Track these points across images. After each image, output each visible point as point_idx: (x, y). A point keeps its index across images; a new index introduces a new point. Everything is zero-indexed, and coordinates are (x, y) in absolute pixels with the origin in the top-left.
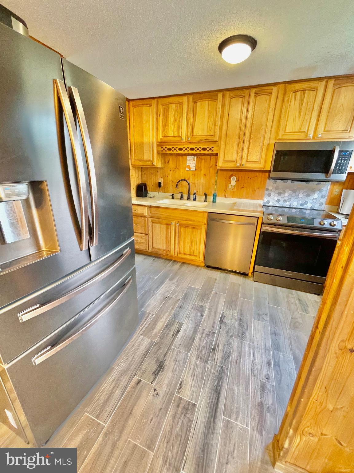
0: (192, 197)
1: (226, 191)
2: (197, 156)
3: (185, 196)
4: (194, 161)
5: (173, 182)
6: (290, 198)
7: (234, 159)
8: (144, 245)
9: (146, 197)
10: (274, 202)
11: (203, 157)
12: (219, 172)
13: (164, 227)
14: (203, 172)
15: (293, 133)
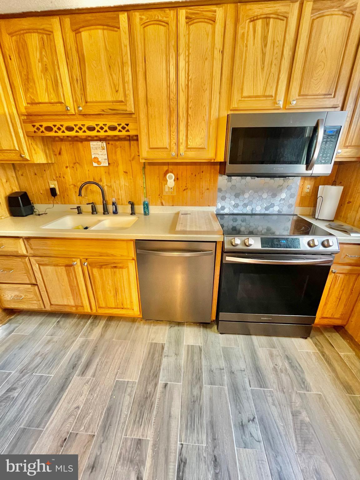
0: (111, 208)
1: (163, 197)
2: (107, 142)
3: (100, 208)
4: (103, 150)
5: (75, 186)
6: (252, 201)
7: (166, 145)
8: (35, 302)
9: (32, 214)
10: (230, 207)
11: (118, 143)
12: (147, 167)
13: (62, 270)
14: (121, 168)
15: (254, 99)
